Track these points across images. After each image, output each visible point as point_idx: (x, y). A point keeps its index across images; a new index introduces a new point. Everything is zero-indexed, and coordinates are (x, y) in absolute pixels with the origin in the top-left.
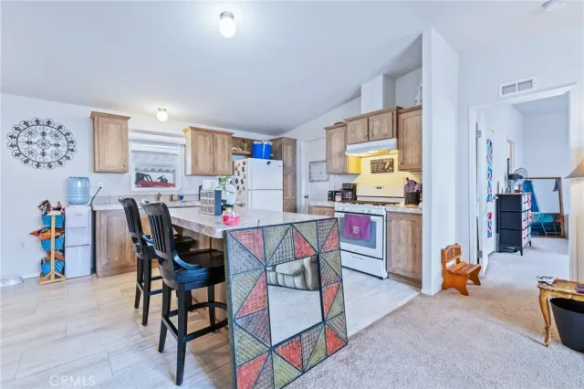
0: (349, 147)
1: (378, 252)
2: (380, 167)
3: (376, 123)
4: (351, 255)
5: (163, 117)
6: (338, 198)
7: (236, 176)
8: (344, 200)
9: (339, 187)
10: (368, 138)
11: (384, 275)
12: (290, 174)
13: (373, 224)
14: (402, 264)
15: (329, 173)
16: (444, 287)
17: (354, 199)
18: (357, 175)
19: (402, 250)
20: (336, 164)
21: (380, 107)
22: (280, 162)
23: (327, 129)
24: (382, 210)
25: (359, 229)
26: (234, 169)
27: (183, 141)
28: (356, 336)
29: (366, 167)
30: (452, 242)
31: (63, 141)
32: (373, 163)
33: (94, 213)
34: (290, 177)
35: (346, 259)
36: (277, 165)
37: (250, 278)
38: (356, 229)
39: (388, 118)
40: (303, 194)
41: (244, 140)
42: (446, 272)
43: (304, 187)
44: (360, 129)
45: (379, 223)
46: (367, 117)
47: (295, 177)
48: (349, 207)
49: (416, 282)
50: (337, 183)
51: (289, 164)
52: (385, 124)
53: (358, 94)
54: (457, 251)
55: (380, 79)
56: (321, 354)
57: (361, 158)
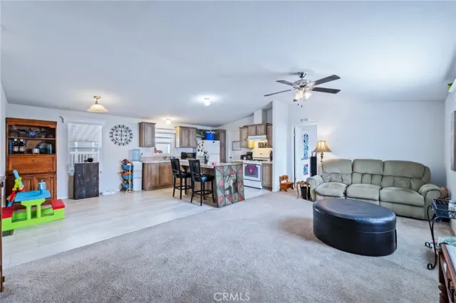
0: (249, 137)
1: (259, 179)
2: (261, 146)
3: (259, 128)
4: (248, 182)
5: (168, 123)
6: (245, 158)
7: (198, 148)
8: (247, 159)
9: (245, 154)
10: (256, 134)
11: (261, 187)
12: (223, 147)
13: (257, 168)
14: (267, 183)
15: (241, 147)
16: (281, 190)
17: (251, 159)
18: (253, 148)
19: (267, 178)
20: (244, 143)
21: (261, 122)
22: (219, 142)
23: (240, 128)
24: (260, 163)
25: (252, 171)
26: (197, 144)
27: (174, 132)
28: (248, 199)
29: (256, 145)
30: (286, 174)
31: (128, 134)
32: (259, 144)
33: (143, 164)
34: (223, 148)
35: (246, 183)
36: (218, 143)
37: (220, 178)
38: (251, 170)
39: (263, 127)
40: (229, 156)
41: (201, 130)
42: (281, 185)
43: (229, 153)
44: (253, 129)
45: (259, 167)
46: (256, 126)
47: (225, 148)
48: (249, 162)
49: (270, 188)
50: (244, 152)
51: (223, 142)
52: (262, 129)
53: (253, 114)
54: (287, 177)
55: (261, 111)
56: (237, 200)
57: (254, 142)
